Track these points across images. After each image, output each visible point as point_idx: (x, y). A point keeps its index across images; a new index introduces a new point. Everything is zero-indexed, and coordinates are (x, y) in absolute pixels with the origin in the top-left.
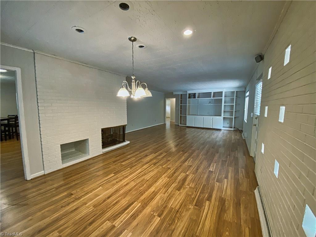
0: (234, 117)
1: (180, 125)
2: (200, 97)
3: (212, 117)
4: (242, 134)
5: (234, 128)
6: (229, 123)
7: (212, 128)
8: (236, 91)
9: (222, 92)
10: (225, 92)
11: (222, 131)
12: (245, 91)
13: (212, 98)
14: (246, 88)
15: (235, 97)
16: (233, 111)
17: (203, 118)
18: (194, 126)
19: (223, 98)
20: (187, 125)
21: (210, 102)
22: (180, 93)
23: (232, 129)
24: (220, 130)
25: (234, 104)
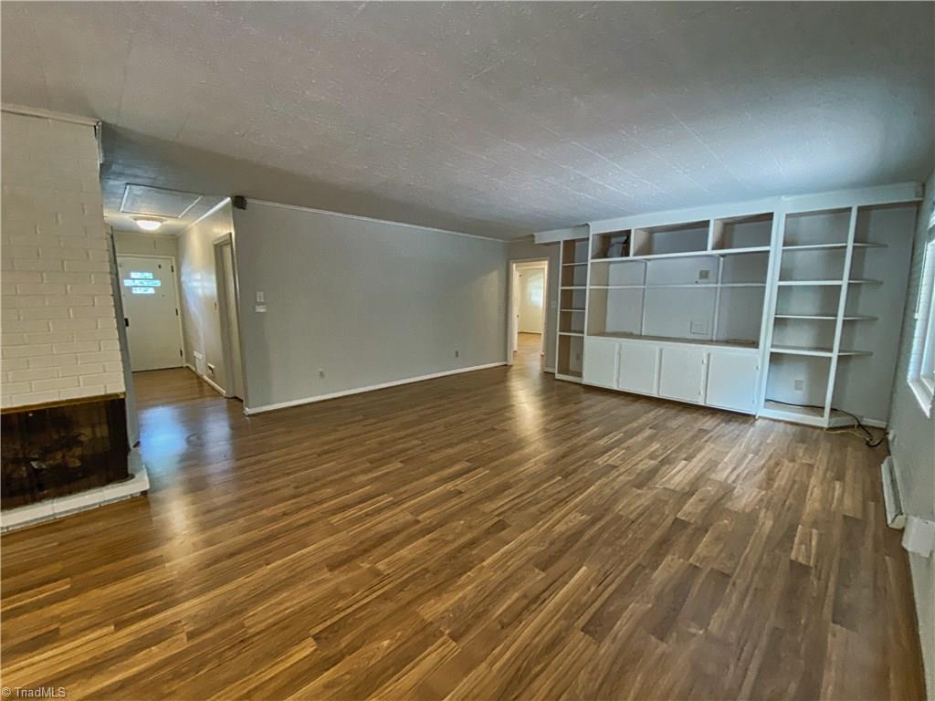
0: (834, 355)
1: (558, 376)
2: (656, 246)
3: (706, 349)
4: (884, 467)
5: (833, 410)
6: (804, 386)
7: (702, 404)
8: (860, 209)
9: (770, 216)
10: (788, 216)
11: (758, 423)
12: (918, 204)
13: (709, 251)
14: (924, 186)
15: (850, 244)
16: (835, 321)
17: (661, 351)
18: (615, 387)
19: (775, 248)
20: (586, 380)
21: (704, 275)
22: (563, 235)
23: (823, 421)
24: (746, 418)
25: (844, 283)
